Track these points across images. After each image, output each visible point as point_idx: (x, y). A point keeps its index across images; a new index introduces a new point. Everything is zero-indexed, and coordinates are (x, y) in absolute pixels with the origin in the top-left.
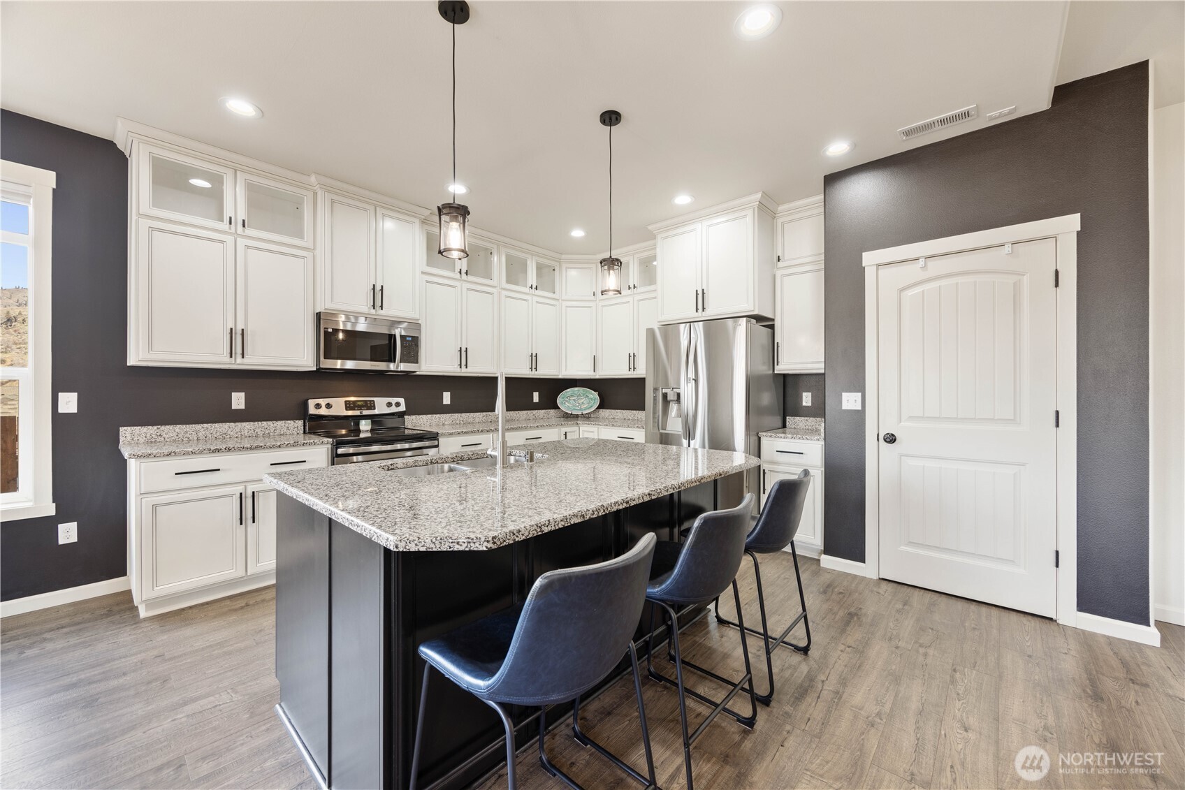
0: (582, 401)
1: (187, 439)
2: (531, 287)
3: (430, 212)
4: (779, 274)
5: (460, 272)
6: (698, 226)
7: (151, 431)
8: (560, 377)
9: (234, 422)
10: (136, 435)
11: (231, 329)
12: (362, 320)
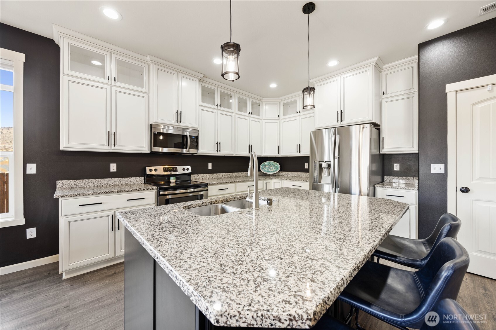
0: (272, 167)
1: (89, 186)
2: (249, 113)
3: (203, 75)
4: (383, 101)
5: (217, 105)
6: (338, 78)
7: (72, 182)
8: (262, 156)
9: (112, 178)
10: (64, 185)
11: (109, 132)
12: (171, 128)
